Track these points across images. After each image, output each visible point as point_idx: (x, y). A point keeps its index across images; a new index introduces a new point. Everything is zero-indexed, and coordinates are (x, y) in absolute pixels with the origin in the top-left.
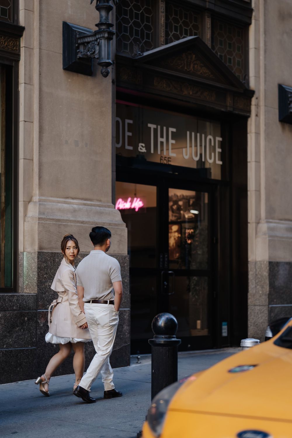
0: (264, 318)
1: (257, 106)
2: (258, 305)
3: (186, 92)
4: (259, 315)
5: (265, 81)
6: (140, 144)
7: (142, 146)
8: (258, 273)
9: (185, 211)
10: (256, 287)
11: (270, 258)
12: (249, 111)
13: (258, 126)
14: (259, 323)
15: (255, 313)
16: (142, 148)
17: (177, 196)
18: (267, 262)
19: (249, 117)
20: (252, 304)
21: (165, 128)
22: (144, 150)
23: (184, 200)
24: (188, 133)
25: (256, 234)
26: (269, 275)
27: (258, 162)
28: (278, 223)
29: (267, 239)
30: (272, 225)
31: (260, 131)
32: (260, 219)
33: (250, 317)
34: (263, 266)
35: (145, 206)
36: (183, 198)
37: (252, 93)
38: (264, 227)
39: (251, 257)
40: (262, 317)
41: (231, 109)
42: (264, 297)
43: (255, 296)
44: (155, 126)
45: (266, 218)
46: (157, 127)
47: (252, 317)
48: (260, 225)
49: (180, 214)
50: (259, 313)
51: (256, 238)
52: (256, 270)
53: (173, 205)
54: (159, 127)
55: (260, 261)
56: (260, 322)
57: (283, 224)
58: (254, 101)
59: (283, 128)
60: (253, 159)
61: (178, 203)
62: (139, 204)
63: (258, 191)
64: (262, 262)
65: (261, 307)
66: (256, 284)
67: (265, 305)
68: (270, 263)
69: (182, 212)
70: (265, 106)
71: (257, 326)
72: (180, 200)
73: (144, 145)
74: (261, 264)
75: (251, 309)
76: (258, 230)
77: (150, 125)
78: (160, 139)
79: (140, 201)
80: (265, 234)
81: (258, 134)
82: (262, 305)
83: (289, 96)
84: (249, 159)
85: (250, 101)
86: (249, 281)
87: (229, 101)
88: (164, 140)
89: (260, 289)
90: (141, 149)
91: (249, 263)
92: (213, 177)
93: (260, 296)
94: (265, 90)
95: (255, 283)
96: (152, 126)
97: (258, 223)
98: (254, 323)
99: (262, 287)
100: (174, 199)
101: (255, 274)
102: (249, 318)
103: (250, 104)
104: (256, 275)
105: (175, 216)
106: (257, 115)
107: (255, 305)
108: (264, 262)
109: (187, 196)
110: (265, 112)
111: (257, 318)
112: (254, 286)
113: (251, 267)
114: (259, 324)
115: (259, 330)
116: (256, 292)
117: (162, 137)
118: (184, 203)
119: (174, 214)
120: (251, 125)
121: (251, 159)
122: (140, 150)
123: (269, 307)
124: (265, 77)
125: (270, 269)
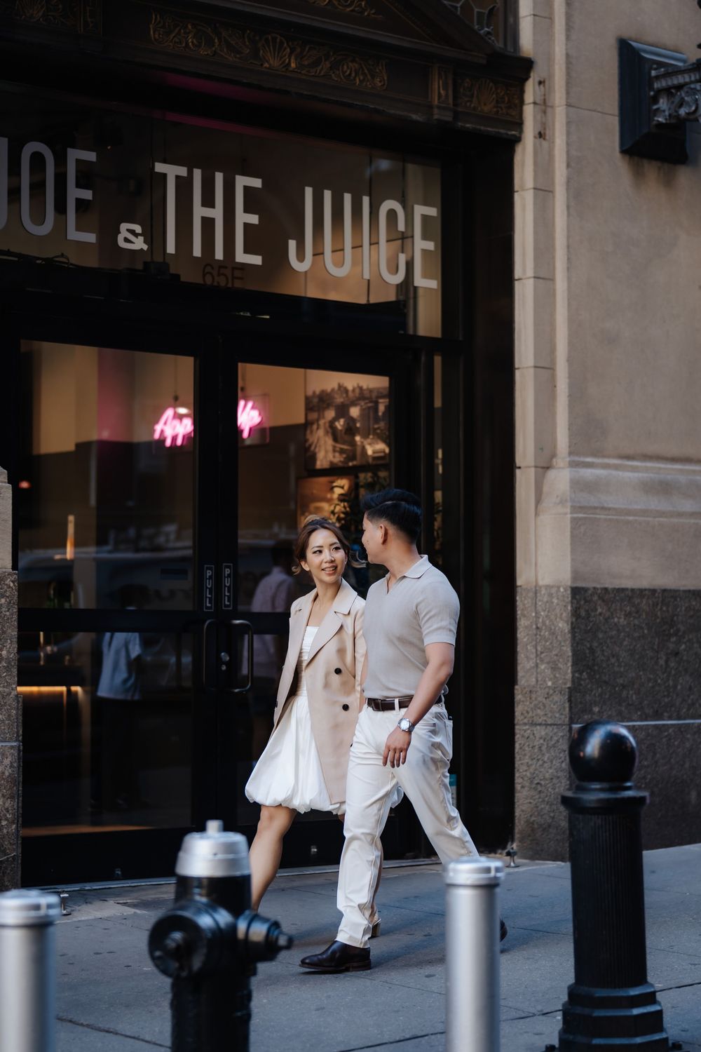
0: (556, 763)
1: (544, 105)
2: (540, 724)
3: (273, 62)
4: (543, 755)
5: (569, 28)
6: (124, 227)
7: (132, 232)
8: (544, 623)
9: (365, 436)
10: (537, 666)
11: (576, 575)
12: (519, 124)
13: (544, 168)
14: (545, 779)
15: (533, 747)
16: (131, 238)
17: (346, 391)
18: (566, 590)
19: (518, 139)
20: (526, 721)
21: (219, 178)
22: (139, 244)
23: (362, 403)
24: (309, 192)
25: (538, 501)
26: (573, 629)
27: (544, 278)
28: (616, 467)
29: (569, 516)
30: (588, 473)
31: (553, 183)
32: (554, 455)
33: (520, 760)
34: (555, 601)
35: (267, 425)
36: (362, 396)
37: (527, 65)
38: (561, 478)
39: (525, 575)
40: (552, 762)
41: (448, 117)
42: (556, 698)
43: (534, 696)
44: (183, 171)
45: (570, 453)
46: (190, 173)
47: (527, 760)
48: (551, 474)
49: (353, 444)
50: (544, 748)
51: (537, 514)
52: (537, 617)
53: (336, 419)
54: (197, 174)
55: (547, 587)
56: (547, 776)
57: (634, 469)
58: (531, 91)
59: (638, 174)
60: (530, 273)
61: (348, 411)
62: (252, 418)
63: (546, 368)
64: (554, 591)
65: (550, 728)
66: (537, 656)
67: (562, 725)
68: (576, 591)
69: (358, 438)
70: (568, 105)
71: (539, 788)
72: (353, 404)
73: (138, 229)
74: (551, 595)
75: (523, 736)
76: (545, 489)
77: (160, 167)
78: (199, 212)
79: (253, 408)
80: (562, 502)
81: (544, 192)
82: (551, 725)
83: (653, 73)
84: (518, 273)
85: (522, 92)
86: (519, 648)
87: (439, 90)
88: (217, 213)
89: (548, 672)
90: (126, 240)
91: (519, 590)
92: (422, 331)
93: (548, 696)
94: (568, 56)
95: (533, 656)
96: (172, 172)
97: (545, 467)
98: (531, 780)
99: (555, 668)
100: (339, 400)
101: (534, 627)
102: (517, 764)
103: (522, 102)
104: (537, 628)
105: (342, 451)
106: (541, 135)
107: (533, 724)
108: (559, 587)
109: (371, 391)
110: (569, 123)
111: (540, 762)
112: (531, 664)
113: (522, 602)
114: (543, 782)
115: (544, 801)
116: (537, 681)
117: (208, 201)
118: (362, 410)
119: (339, 446)
120: (523, 165)
121: (524, 271)
122: (122, 244)
123: (571, 729)
124: (569, 17)
125: (576, 613)
